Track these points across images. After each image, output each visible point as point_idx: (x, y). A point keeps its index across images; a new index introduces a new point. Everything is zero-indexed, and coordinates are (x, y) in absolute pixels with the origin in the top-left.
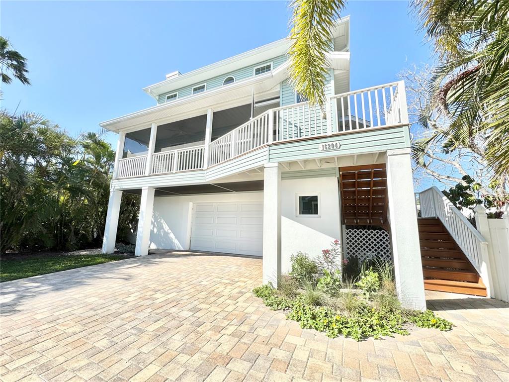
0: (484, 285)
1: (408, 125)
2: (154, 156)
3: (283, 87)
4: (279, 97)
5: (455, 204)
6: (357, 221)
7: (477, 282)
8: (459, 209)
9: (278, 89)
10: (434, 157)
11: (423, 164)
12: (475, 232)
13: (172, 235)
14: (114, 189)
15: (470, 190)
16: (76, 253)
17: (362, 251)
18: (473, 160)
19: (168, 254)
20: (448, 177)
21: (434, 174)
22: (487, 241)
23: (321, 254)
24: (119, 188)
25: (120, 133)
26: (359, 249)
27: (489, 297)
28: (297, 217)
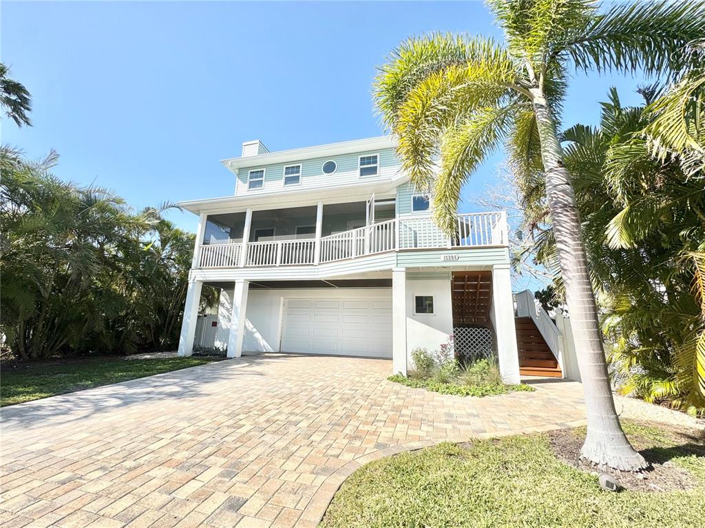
0: (560, 369)
2: (250, 246)
3: (400, 191)
4: (394, 200)
7: (556, 367)
9: (395, 192)
12: (556, 329)
14: (194, 280)
16: (135, 357)
22: (562, 335)
23: (439, 349)
25: (201, 215)
26: (465, 347)
27: (563, 376)
28: (413, 315)
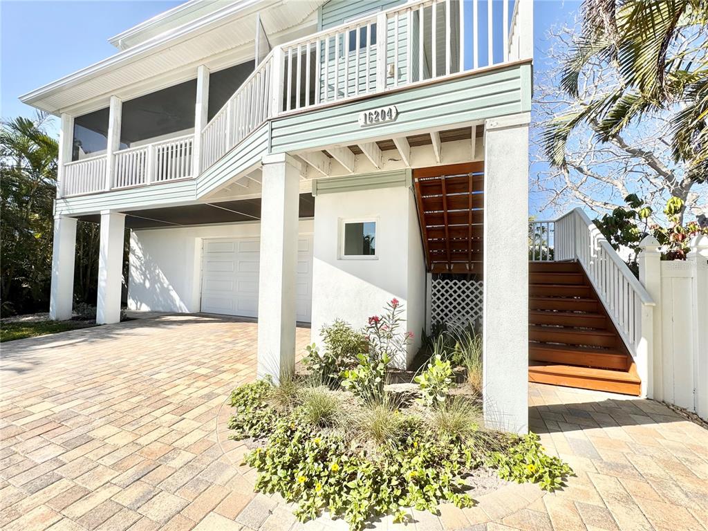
0: (637, 376)
1: (529, 62)
2: (117, 156)
3: (324, 17)
5: (609, 240)
6: (450, 267)
7: (626, 370)
8: (615, 247)
10: (589, 173)
11: (561, 163)
12: (635, 284)
13: (174, 294)
14: (59, 215)
15: (634, 218)
17: (455, 314)
18: (644, 179)
19: (157, 320)
20: (605, 204)
21: (586, 199)
22: (653, 301)
24: (67, 213)
25: (63, 116)
26: (451, 311)
27: (643, 397)
28: (340, 259)
